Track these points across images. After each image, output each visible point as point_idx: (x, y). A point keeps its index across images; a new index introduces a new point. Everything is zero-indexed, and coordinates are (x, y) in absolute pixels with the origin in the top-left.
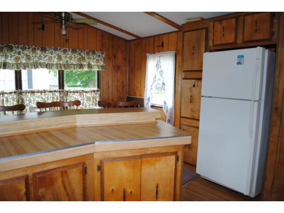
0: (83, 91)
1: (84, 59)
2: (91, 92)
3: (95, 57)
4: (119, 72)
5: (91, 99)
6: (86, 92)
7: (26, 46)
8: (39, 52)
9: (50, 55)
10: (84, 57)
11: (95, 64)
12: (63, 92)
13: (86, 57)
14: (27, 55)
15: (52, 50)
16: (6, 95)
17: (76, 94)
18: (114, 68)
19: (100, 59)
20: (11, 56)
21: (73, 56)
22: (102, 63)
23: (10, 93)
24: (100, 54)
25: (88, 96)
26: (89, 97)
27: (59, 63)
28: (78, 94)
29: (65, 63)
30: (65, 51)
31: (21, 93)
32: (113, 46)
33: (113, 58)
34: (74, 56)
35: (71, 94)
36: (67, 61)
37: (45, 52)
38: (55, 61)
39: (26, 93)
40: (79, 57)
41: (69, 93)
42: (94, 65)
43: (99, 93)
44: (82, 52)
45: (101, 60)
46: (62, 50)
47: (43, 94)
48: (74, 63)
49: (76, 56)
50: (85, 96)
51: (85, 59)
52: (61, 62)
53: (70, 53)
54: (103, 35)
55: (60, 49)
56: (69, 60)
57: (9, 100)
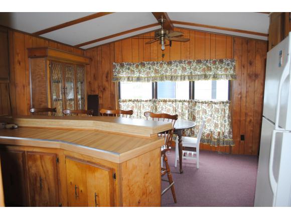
0: (211, 102)
1: (209, 69)
2: (220, 103)
3: (223, 66)
4: (256, 81)
5: (220, 110)
6: (215, 103)
7: (155, 62)
8: (165, 66)
9: (175, 68)
10: (210, 67)
11: (223, 73)
12: (191, 102)
13: (212, 67)
14: (156, 70)
15: (177, 63)
16: (143, 102)
17: (204, 105)
18: (250, 76)
19: (229, 67)
20: (144, 71)
21: (197, 67)
22: (232, 72)
23: (146, 101)
24: (229, 62)
25: (217, 107)
26: (218, 109)
27: (183, 74)
28: (207, 105)
29: (189, 74)
30: (189, 63)
31: (155, 101)
32: (248, 51)
33: (248, 65)
34: (199, 66)
35: (200, 105)
36: (191, 73)
37: (171, 65)
38: (180, 73)
39: (159, 101)
40: (204, 67)
41: (197, 104)
42: (222, 75)
43: (228, 104)
44: (207, 62)
45: (231, 68)
46: (186, 62)
47: (174, 103)
48: (199, 74)
49: (201, 66)
50: (213, 108)
51: (211, 69)
52: (186, 74)
53: (195, 64)
54: (234, 41)
55: (185, 61)
56: (193, 71)
57: (145, 107)
